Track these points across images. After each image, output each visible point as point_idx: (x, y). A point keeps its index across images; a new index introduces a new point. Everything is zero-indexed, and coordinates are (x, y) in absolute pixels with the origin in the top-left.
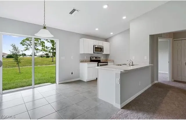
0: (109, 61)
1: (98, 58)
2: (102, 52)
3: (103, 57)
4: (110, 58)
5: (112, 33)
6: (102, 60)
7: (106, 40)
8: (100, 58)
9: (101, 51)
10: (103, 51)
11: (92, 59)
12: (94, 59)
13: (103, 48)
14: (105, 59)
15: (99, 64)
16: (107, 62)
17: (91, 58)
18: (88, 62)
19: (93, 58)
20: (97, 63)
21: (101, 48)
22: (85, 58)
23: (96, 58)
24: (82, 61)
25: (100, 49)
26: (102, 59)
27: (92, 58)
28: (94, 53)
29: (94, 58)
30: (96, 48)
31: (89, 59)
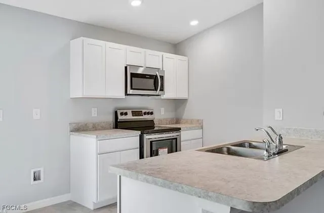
0: (187, 122)
1: (145, 113)
2: (158, 92)
3: (162, 110)
4: (190, 112)
5: (194, 23)
6: (160, 121)
7: (176, 47)
8: (152, 113)
9: (156, 89)
10: (162, 89)
11: (120, 118)
12: (130, 117)
13: (162, 77)
14: (170, 115)
15: (146, 137)
16: (178, 129)
17: (116, 113)
18: (104, 128)
19: (126, 114)
20: (139, 132)
21: (156, 76)
22: (94, 113)
23: (135, 113)
24: (80, 129)
25: (152, 81)
26: (161, 116)
27: (122, 114)
28: (126, 94)
29: (129, 112)
30: (133, 75)
31: (111, 119)
